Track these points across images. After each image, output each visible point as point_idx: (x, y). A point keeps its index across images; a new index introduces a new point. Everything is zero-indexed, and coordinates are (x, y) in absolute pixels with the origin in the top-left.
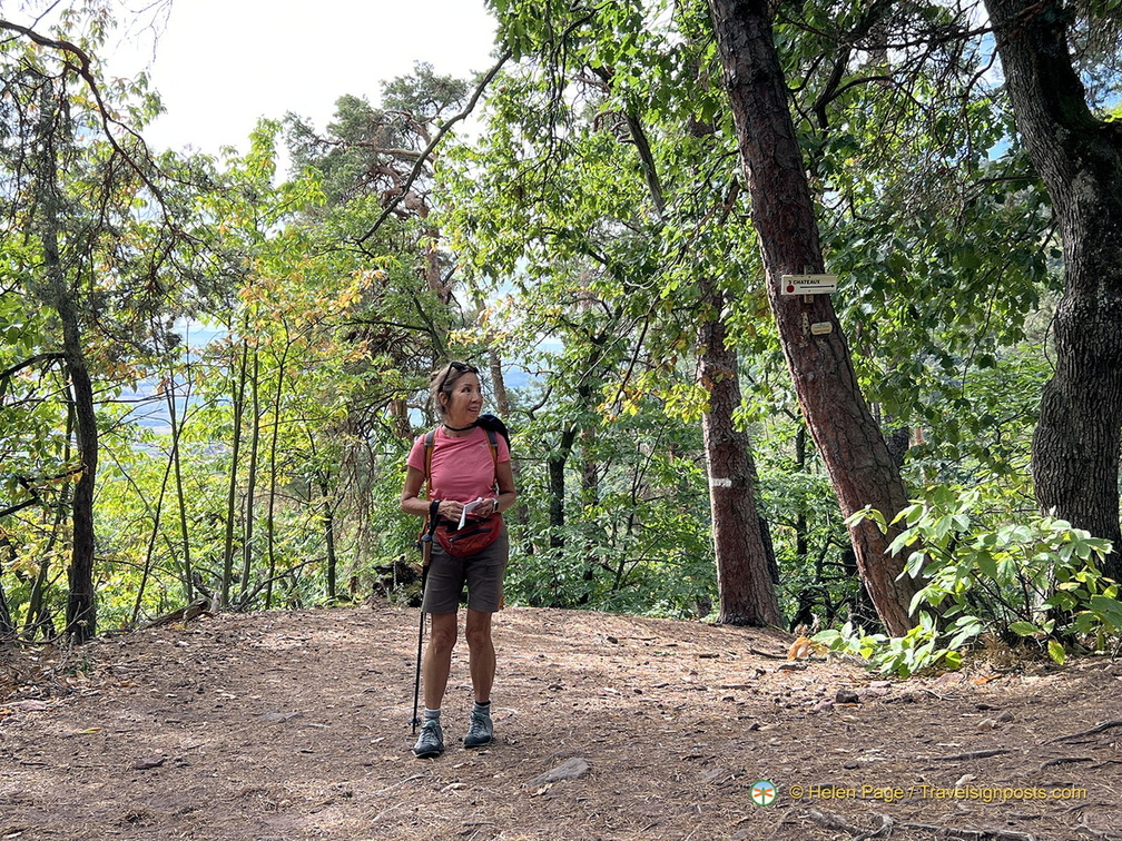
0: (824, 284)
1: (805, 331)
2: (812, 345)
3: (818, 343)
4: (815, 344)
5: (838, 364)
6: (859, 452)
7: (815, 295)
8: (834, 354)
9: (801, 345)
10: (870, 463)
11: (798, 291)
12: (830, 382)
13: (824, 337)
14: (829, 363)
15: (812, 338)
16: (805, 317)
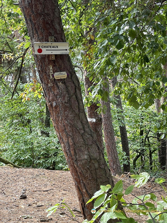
0: (61, 48)
1: (51, 77)
2: (55, 86)
3: (59, 84)
4: (57, 84)
5: (70, 97)
6: (80, 150)
7: (56, 55)
8: (68, 92)
9: (49, 85)
10: (86, 157)
11: (45, 52)
12: (65, 108)
13: (62, 81)
14: (64, 96)
15: (55, 81)
16: (51, 68)
